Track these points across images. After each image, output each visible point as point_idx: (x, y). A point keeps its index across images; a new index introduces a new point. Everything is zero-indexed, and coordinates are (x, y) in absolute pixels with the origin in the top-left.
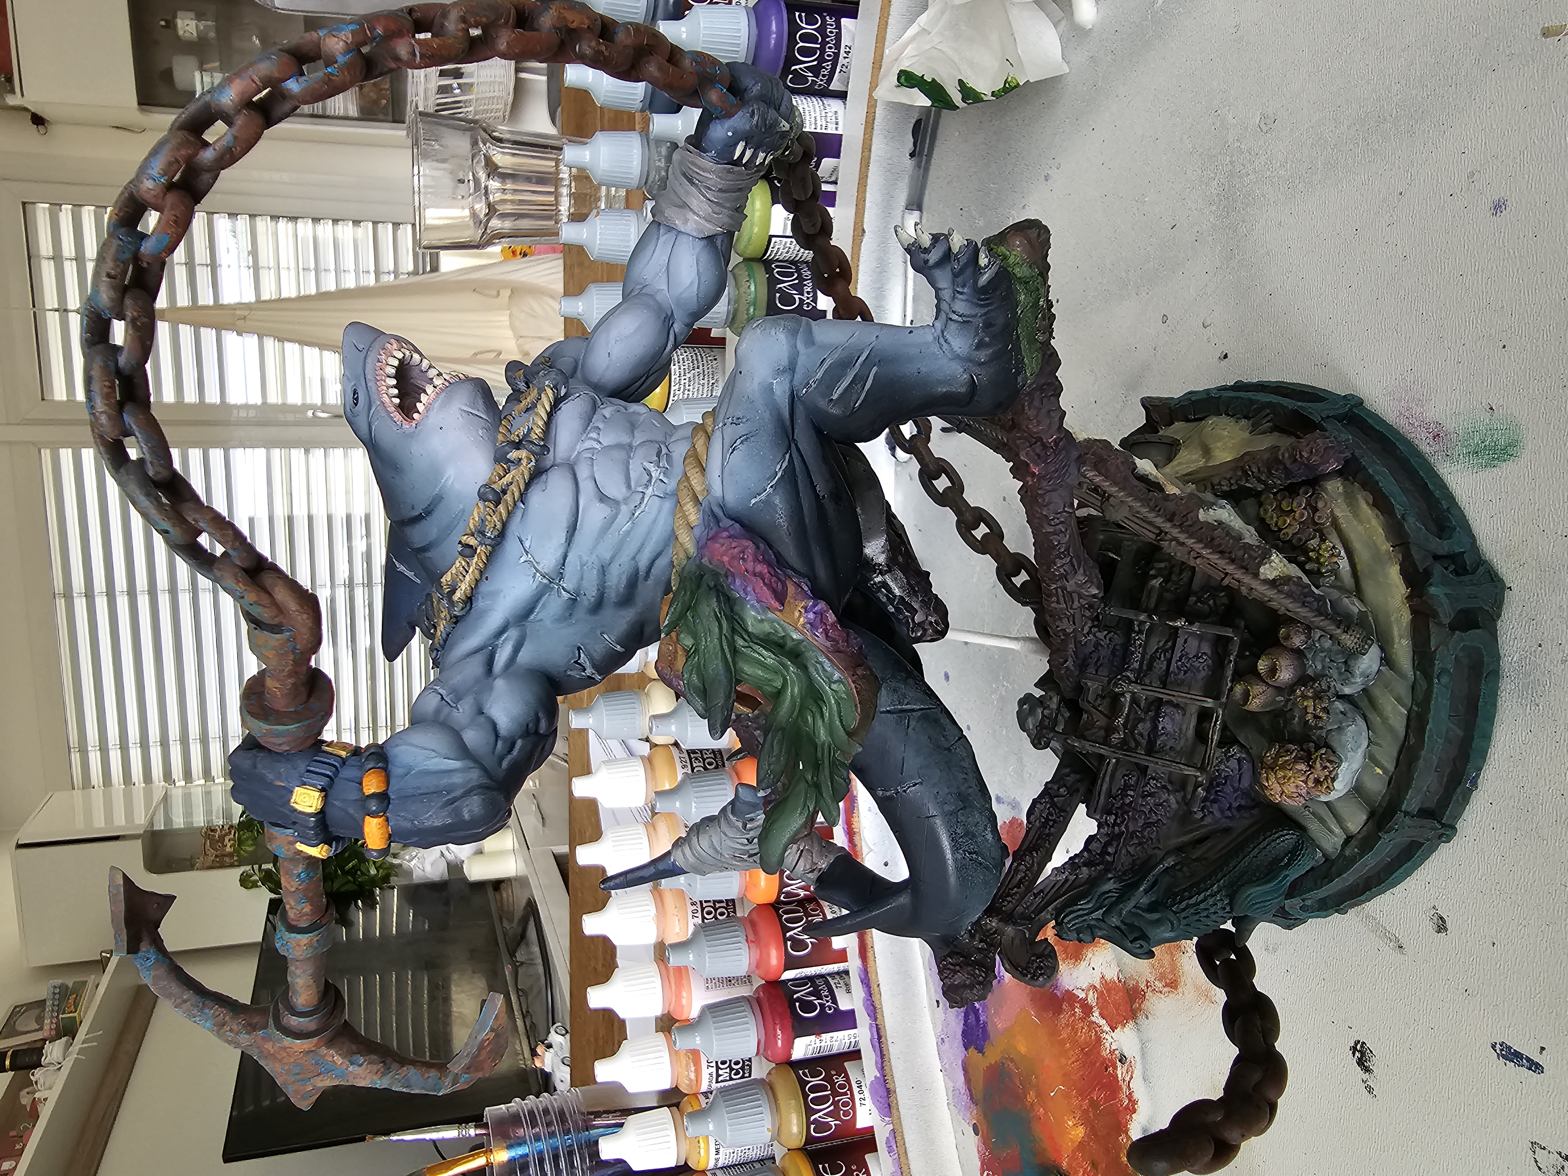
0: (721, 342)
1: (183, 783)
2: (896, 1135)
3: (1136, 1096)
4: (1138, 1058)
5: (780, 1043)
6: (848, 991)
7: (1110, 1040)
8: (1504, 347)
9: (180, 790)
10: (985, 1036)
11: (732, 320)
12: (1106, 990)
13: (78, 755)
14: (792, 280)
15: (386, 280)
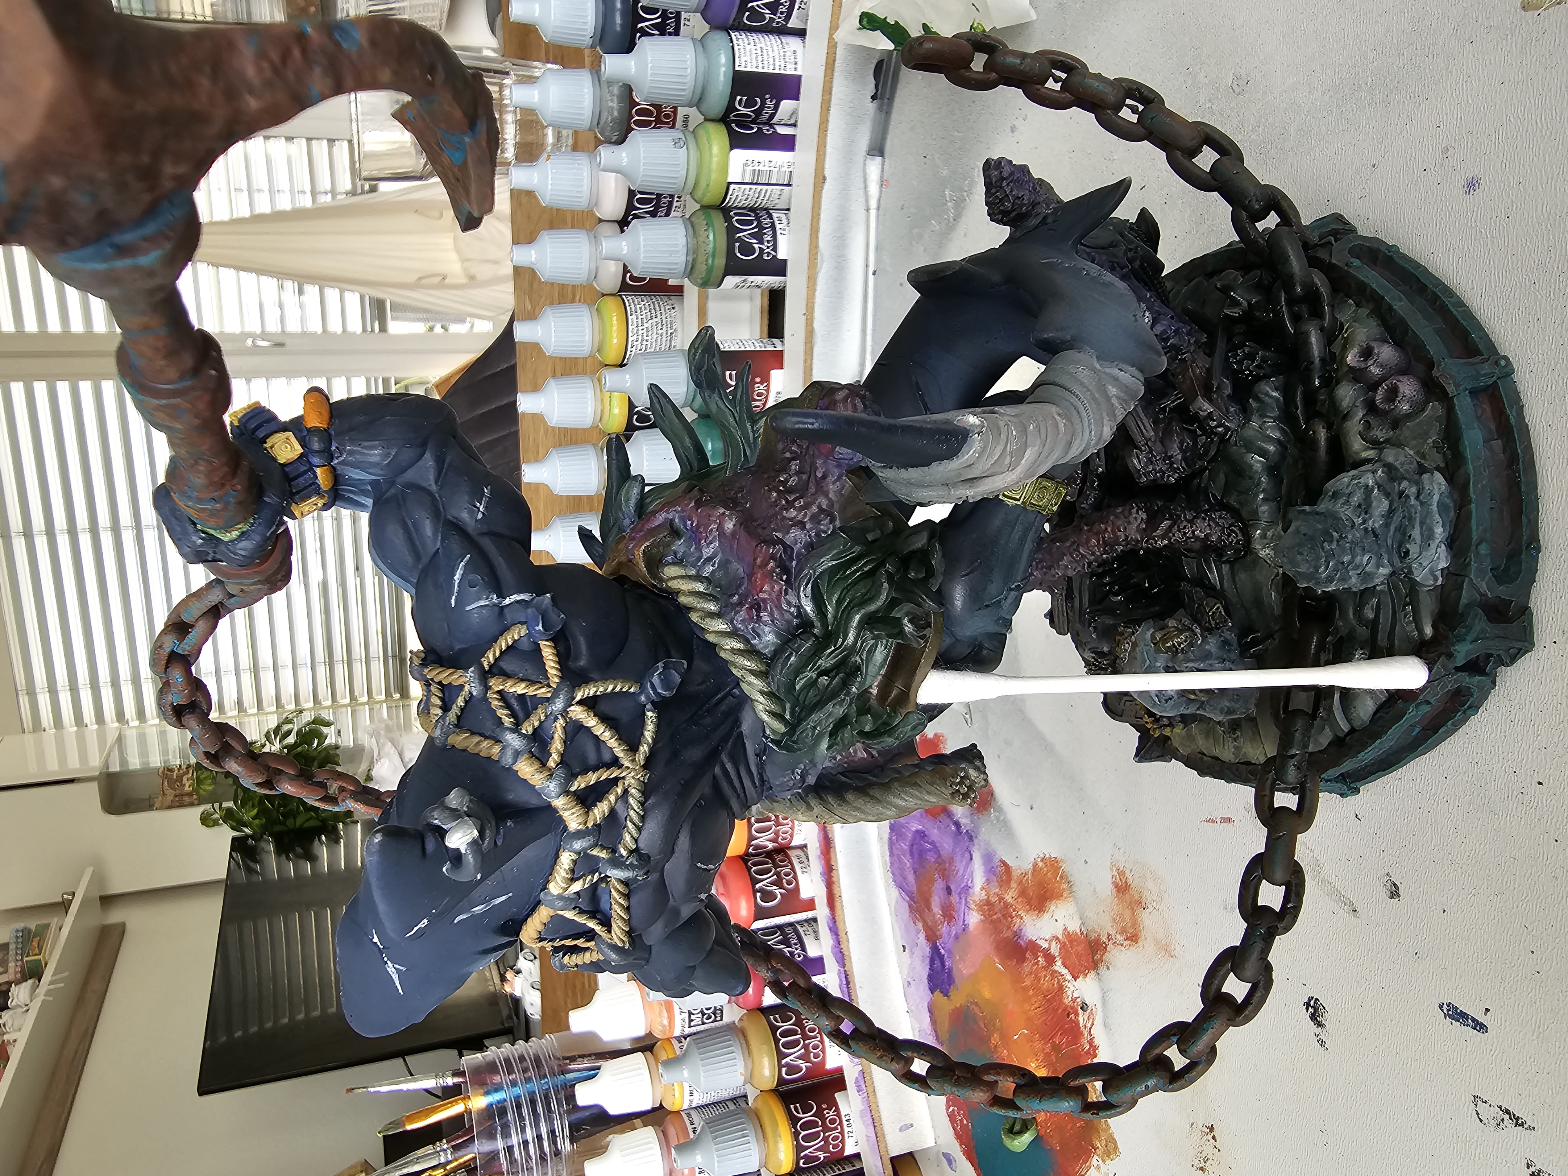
0: (679, 290)
1: (137, 723)
2: (864, 1075)
3: (1096, 1042)
4: (1099, 1006)
6: (817, 938)
7: (1072, 988)
9: (134, 731)
10: (950, 980)
11: (690, 271)
12: (1069, 941)
13: (26, 698)
14: (752, 229)
15: (323, 201)
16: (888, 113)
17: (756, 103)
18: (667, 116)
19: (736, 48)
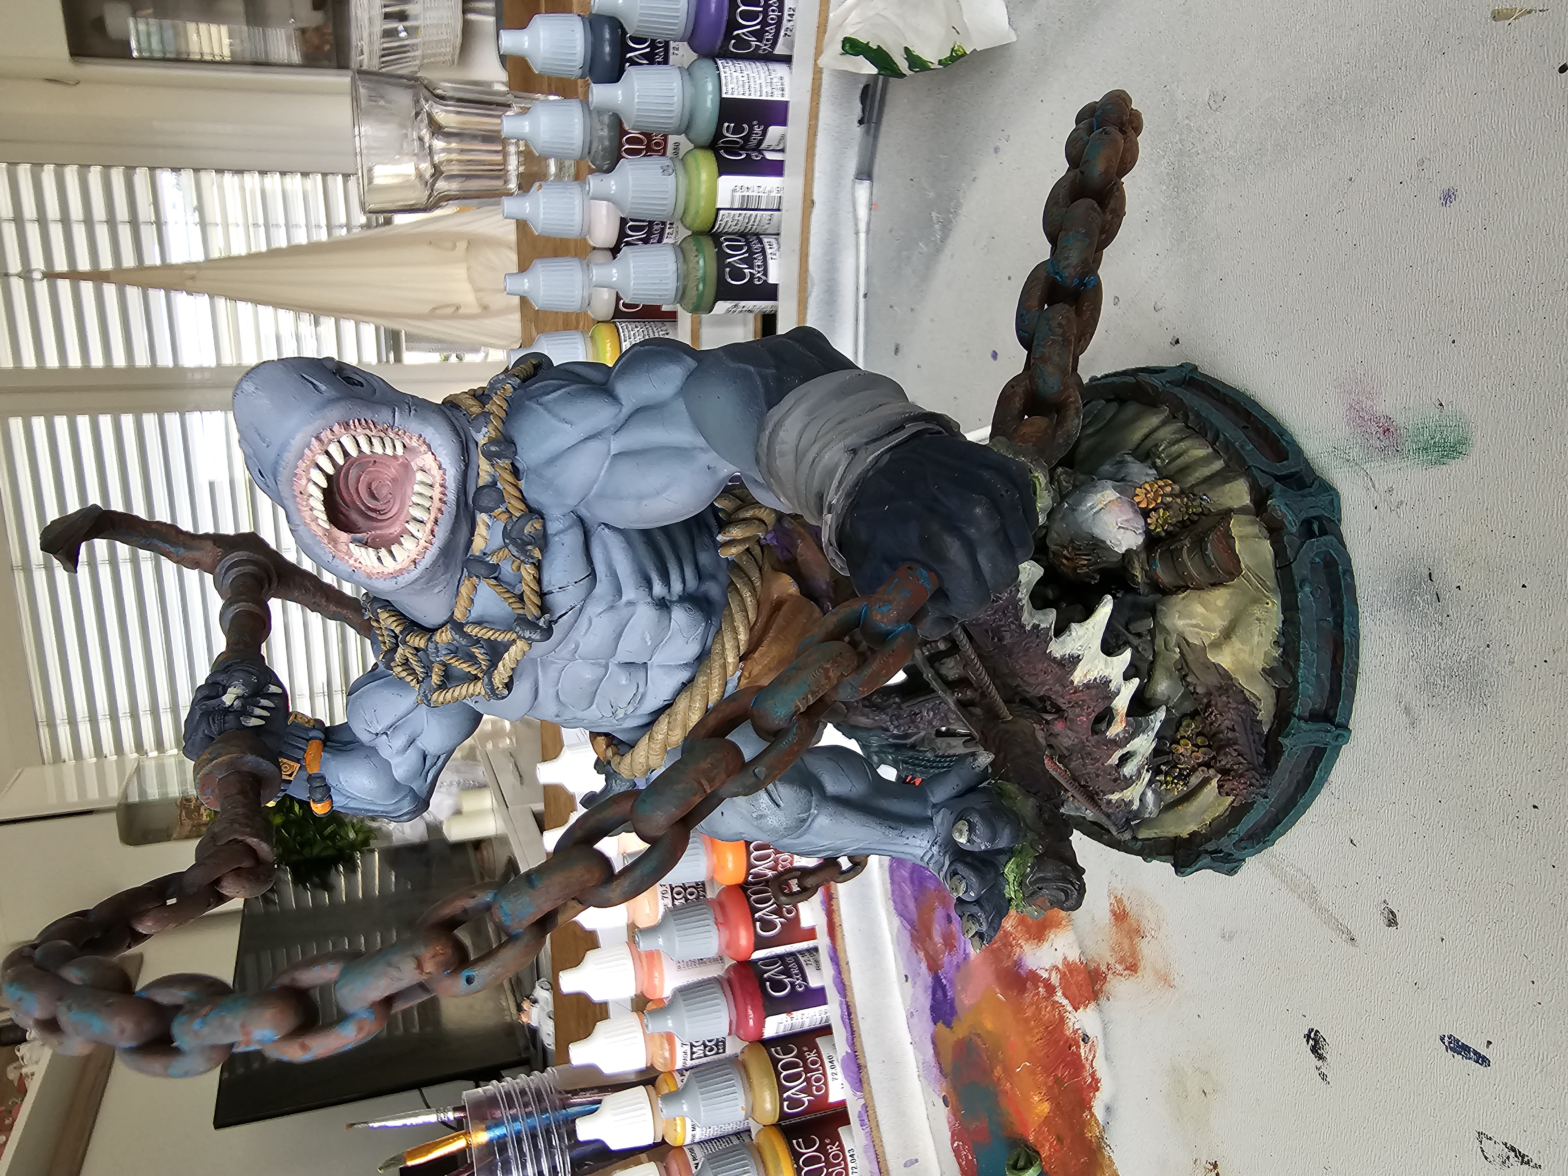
0: (672, 316)
1: (155, 754)
2: (867, 1109)
3: (1098, 1075)
4: (1100, 1038)
5: (751, 1022)
6: (818, 968)
7: (1073, 1020)
8: (1454, 342)
9: (153, 763)
10: (953, 1011)
11: (681, 296)
12: (1069, 971)
13: (46, 730)
14: (743, 254)
15: (338, 235)
16: (876, 137)
17: (743, 130)
18: (658, 144)
19: (723, 75)
